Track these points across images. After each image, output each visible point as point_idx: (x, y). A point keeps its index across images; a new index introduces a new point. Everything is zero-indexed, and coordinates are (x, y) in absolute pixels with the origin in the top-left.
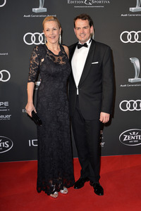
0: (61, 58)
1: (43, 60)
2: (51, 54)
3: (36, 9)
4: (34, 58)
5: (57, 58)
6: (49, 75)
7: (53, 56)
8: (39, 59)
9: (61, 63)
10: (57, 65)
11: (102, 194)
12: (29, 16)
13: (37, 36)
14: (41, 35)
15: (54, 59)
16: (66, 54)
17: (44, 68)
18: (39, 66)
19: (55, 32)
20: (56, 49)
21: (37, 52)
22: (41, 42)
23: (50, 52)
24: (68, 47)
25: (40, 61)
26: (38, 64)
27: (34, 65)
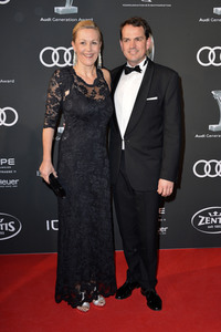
0: (97, 89)
1: (67, 93)
2: (81, 84)
3: (61, 8)
4: (54, 89)
5: (90, 90)
6: (78, 117)
7: (84, 86)
8: (61, 91)
9: (97, 97)
10: (90, 100)
11: (160, 308)
12: (49, 20)
13: (61, 52)
14: (67, 51)
15: (86, 91)
16: (105, 83)
17: (69, 106)
18: (61, 102)
20: (89, 75)
21: (58, 80)
22: (68, 63)
23: (80, 79)
24: (110, 72)
25: (63, 94)
26: (59, 99)
27: (54, 100)
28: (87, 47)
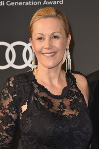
0: (67, 102)
1: (24, 108)
4: (6, 103)
5: (57, 103)
8: (16, 105)
9: (67, 112)
10: (58, 117)
13: (19, 49)
14: (27, 46)
15: (51, 105)
17: (28, 126)
18: (17, 121)
19: (57, 43)
20: (55, 82)
21: (12, 91)
22: (28, 63)
23: (42, 88)
24: (87, 77)
25: (18, 110)
26: (14, 117)
27: (7, 119)
28: (45, 44)
